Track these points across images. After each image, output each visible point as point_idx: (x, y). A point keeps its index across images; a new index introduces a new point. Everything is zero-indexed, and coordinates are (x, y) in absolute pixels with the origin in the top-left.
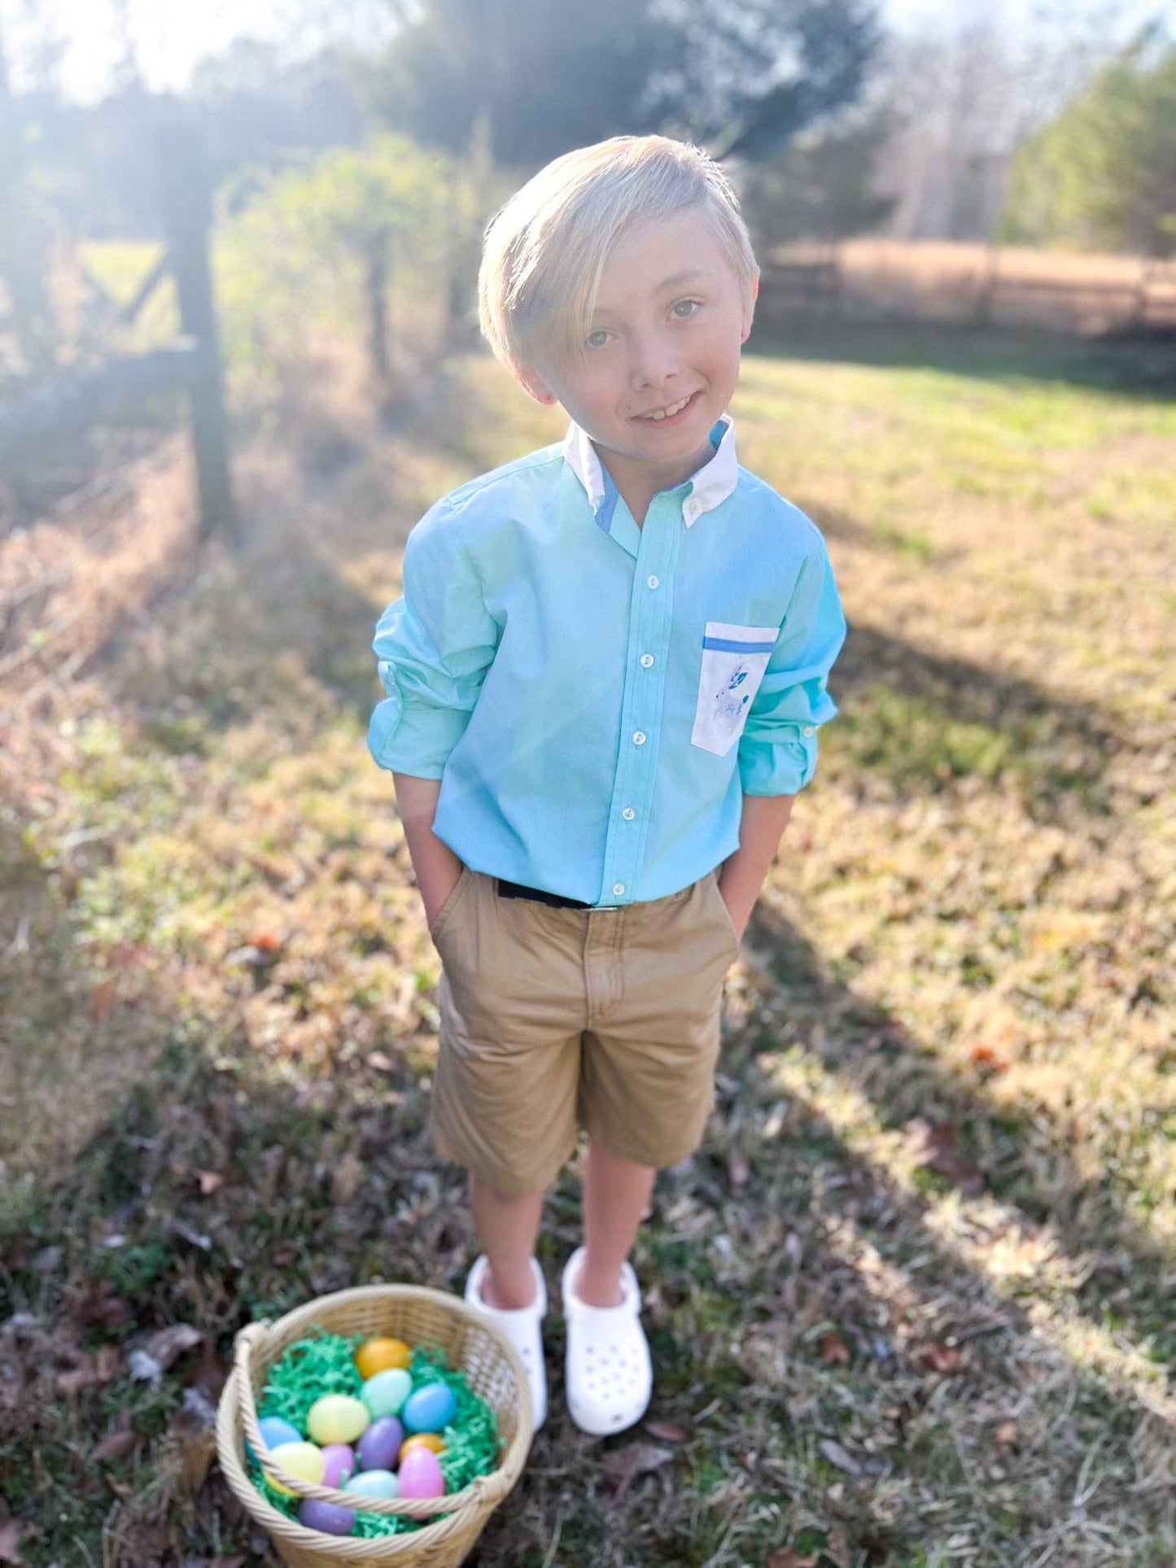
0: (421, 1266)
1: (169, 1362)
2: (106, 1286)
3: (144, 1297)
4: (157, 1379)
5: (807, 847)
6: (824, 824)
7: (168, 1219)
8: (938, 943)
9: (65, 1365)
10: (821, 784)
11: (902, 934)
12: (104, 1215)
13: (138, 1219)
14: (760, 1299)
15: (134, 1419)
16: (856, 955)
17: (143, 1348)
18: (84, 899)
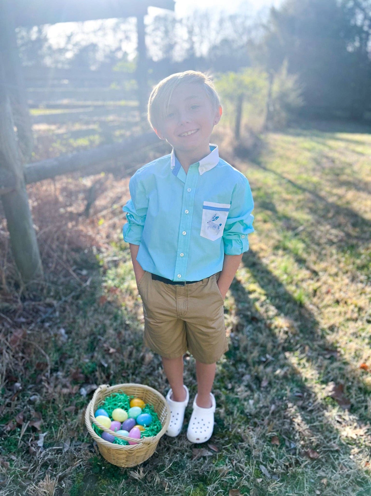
0: (159, 385)
1: (89, 392)
2: (80, 370)
3: (89, 375)
4: (85, 395)
5: (328, 292)
6: (337, 286)
7: (100, 357)
8: (363, 330)
9: (65, 386)
10: (340, 273)
11: (351, 324)
12: (85, 353)
13: (92, 357)
14: (256, 420)
15: (76, 404)
16: (332, 328)
17: (84, 387)
18: (108, 275)
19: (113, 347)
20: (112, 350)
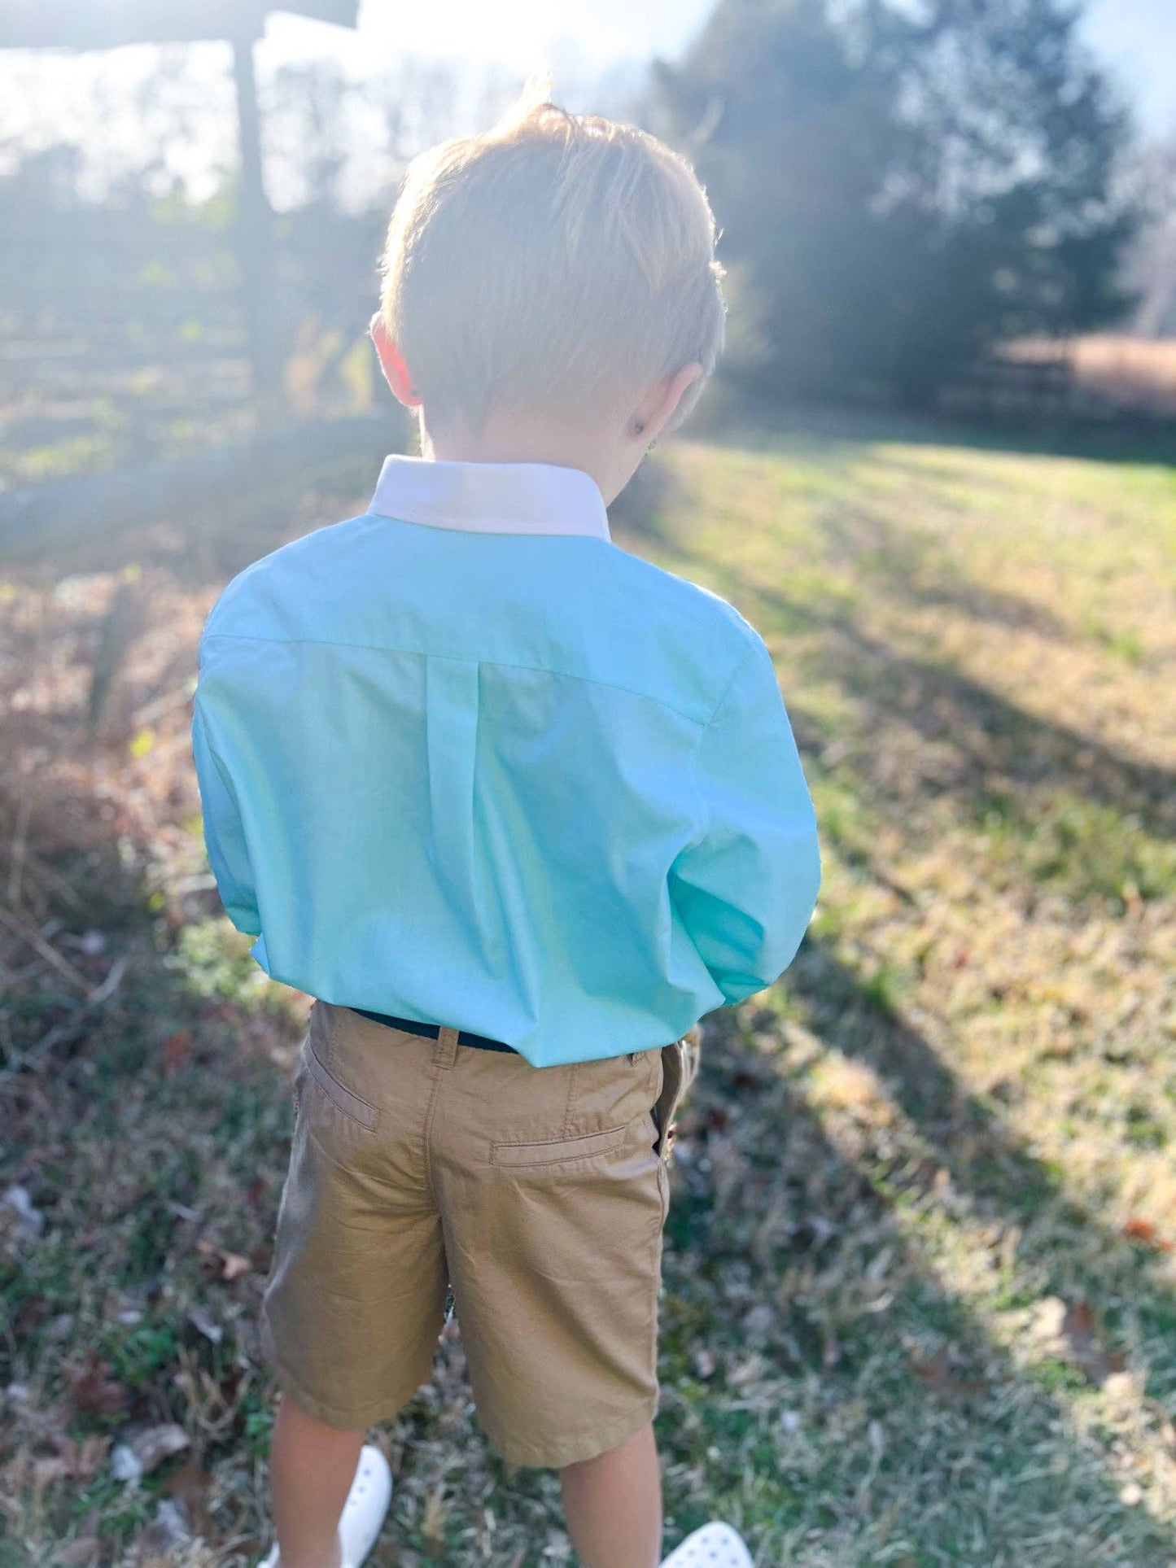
0: (440, 1395)
1: (152, 1465)
2: (107, 1368)
3: (144, 1385)
4: (134, 1483)
5: (961, 963)
6: (983, 940)
7: (184, 1300)
8: (1101, 1089)
9: (48, 1449)
10: (986, 893)
11: (1058, 1074)
12: (123, 1285)
13: (154, 1297)
14: (826, 1498)
15: (102, 1524)
16: (1000, 1091)
17: (130, 1444)
18: (185, 946)
19: (236, 1250)
20: (235, 1265)
